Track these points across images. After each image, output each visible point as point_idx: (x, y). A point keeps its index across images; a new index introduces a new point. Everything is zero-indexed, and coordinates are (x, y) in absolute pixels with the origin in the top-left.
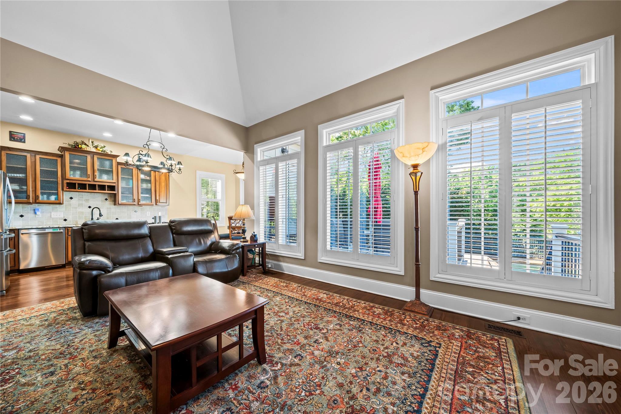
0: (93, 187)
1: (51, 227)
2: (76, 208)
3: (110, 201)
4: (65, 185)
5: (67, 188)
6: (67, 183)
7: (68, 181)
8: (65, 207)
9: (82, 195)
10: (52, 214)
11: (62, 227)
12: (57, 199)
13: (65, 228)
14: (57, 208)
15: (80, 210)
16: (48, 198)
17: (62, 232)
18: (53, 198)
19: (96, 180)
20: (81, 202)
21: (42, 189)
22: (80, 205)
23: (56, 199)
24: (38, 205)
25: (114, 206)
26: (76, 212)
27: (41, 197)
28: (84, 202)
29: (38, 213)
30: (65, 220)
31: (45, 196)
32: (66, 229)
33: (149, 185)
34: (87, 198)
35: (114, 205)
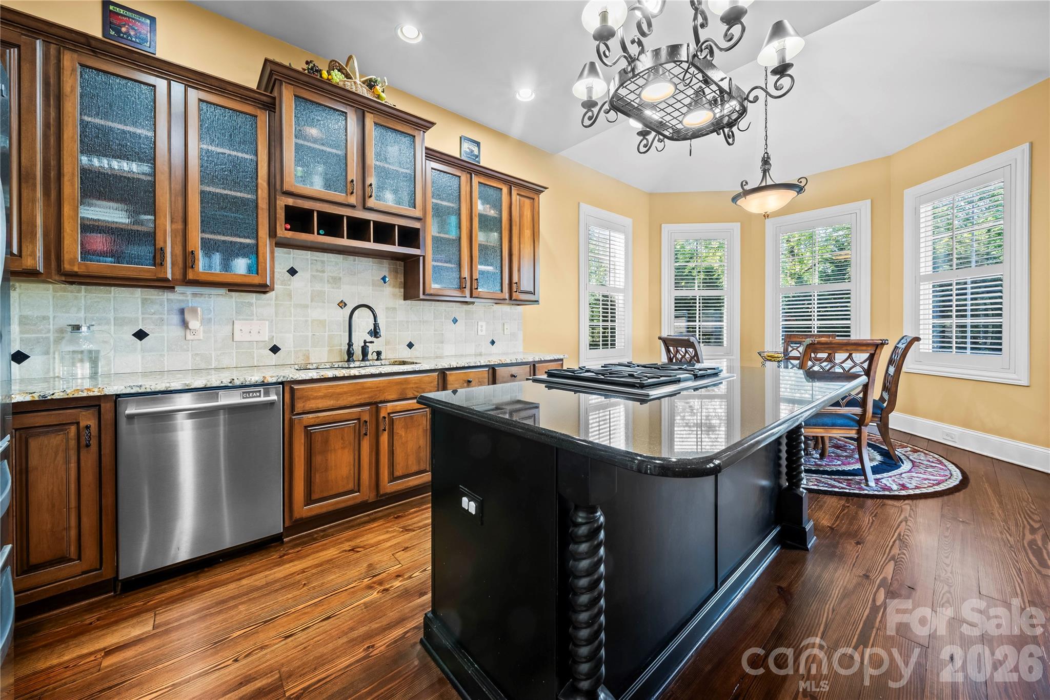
0: (358, 229)
1: (237, 383)
2: (306, 306)
3: (394, 286)
4: (281, 214)
5: (286, 229)
6: (287, 208)
7: (290, 201)
8: (273, 302)
9: (323, 262)
10: (237, 326)
11: (274, 380)
12: (256, 268)
13: (282, 383)
14: (251, 304)
15: (316, 313)
16: (226, 266)
17: (272, 403)
18: (241, 265)
19: (371, 203)
20: (318, 287)
21: (206, 225)
22: (317, 297)
23: (249, 269)
24: (194, 295)
25: (403, 302)
26: (307, 321)
27: (201, 263)
28: (327, 288)
29: (194, 324)
30: (275, 349)
31: (217, 258)
32: (287, 389)
33: (495, 235)
34: (335, 275)
35: (405, 298)
